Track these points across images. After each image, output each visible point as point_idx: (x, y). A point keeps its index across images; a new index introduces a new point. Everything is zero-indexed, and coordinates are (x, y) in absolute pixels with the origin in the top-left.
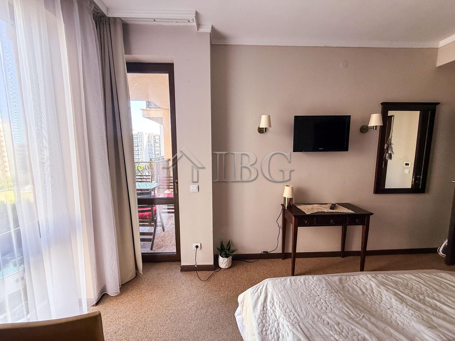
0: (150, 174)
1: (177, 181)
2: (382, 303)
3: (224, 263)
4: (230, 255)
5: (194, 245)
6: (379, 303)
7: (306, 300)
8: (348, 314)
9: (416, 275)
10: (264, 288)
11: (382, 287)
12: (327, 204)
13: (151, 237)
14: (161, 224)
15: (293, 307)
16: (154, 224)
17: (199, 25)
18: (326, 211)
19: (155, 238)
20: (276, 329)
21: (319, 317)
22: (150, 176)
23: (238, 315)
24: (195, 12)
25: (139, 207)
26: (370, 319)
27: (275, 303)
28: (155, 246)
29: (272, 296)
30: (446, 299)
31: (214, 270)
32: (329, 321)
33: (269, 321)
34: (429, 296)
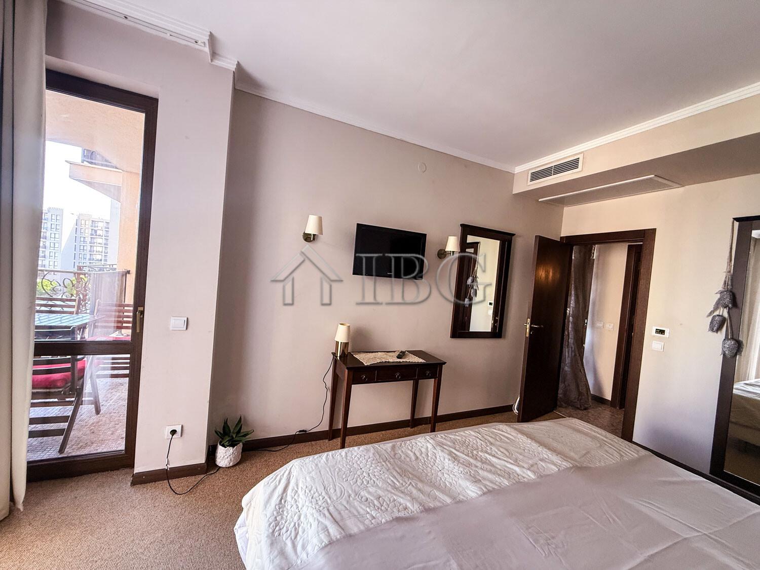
0: (73, 298)
1: (141, 309)
2: (434, 466)
3: (226, 457)
4: (240, 441)
5: (167, 429)
6: (431, 467)
7: (344, 476)
8: (393, 485)
9: (476, 430)
10: (287, 472)
11: (438, 448)
12: (394, 352)
13: (65, 425)
14: (92, 399)
15: (325, 488)
16: (73, 399)
17: (214, 54)
18: (391, 360)
19: (73, 428)
20: (295, 523)
21: (356, 495)
22: (74, 300)
23: (240, 527)
24: (209, 34)
25: (36, 363)
26: (416, 484)
27: (300, 489)
28: (73, 445)
29: (297, 481)
30: (496, 450)
31: (206, 473)
32: (368, 496)
33: (287, 517)
34: (482, 451)
